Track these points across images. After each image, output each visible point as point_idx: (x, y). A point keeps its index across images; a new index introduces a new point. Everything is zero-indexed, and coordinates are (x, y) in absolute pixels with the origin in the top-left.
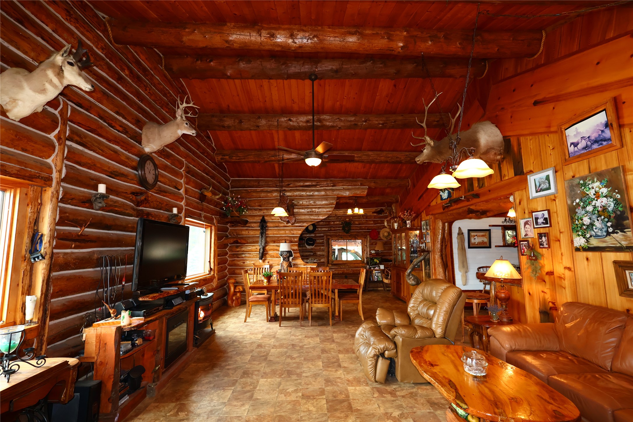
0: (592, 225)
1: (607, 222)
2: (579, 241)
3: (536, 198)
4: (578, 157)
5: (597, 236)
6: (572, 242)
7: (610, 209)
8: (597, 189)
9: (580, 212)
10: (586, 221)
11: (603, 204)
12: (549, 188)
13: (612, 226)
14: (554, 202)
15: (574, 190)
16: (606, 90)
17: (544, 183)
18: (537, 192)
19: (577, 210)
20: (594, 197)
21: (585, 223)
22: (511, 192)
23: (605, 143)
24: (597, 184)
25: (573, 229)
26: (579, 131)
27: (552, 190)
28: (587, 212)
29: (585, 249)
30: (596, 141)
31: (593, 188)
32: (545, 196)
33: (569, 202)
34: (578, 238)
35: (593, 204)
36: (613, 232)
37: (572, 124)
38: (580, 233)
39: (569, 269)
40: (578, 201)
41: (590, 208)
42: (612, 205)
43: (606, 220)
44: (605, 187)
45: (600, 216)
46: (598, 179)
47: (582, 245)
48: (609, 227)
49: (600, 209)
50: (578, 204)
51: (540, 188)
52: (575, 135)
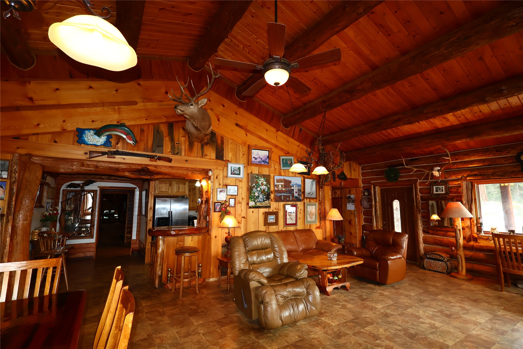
0: (258, 196)
1: (264, 196)
2: (252, 204)
3: (230, 177)
4: (256, 165)
5: (260, 201)
6: (248, 204)
7: (266, 191)
8: (262, 181)
9: (254, 190)
10: (256, 194)
11: (264, 188)
12: (239, 174)
13: (265, 198)
14: (241, 182)
15: (253, 179)
16: (268, 143)
17: (237, 170)
18: (231, 174)
19: (253, 189)
20: (261, 184)
21: (256, 195)
22: (210, 168)
23: (266, 164)
24: (262, 179)
25: (250, 197)
26: (259, 153)
27: (241, 176)
28: (257, 190)
29: (254, 207)
30: (263, 161)
31: (261, 180)
32: (236, 178)
33: (250, 184)
34: (252, 202)
35: (260, 187)
36: (266, 200)
37: (256, 149)
38: (253, 200)
39: (244, 217)
40: (254, 184)
41: (259, 189)
42: (267, 189)
43: (264, 195)
44: (265, 181)
45: (262, 193)
46: (263, 177)
47: (253, 205)
48: (264, 198)
49: (262, 190)
50: (254, 186)
51: (234, 172)
52: (256, 154)
